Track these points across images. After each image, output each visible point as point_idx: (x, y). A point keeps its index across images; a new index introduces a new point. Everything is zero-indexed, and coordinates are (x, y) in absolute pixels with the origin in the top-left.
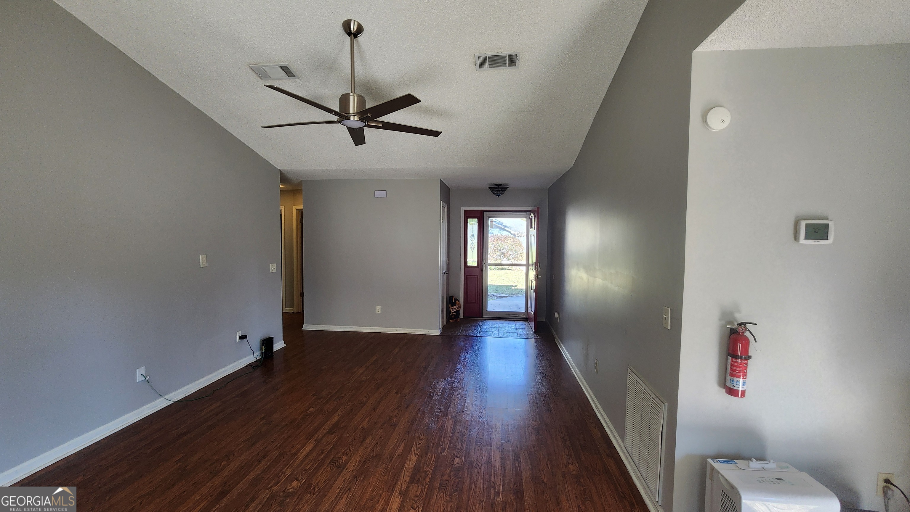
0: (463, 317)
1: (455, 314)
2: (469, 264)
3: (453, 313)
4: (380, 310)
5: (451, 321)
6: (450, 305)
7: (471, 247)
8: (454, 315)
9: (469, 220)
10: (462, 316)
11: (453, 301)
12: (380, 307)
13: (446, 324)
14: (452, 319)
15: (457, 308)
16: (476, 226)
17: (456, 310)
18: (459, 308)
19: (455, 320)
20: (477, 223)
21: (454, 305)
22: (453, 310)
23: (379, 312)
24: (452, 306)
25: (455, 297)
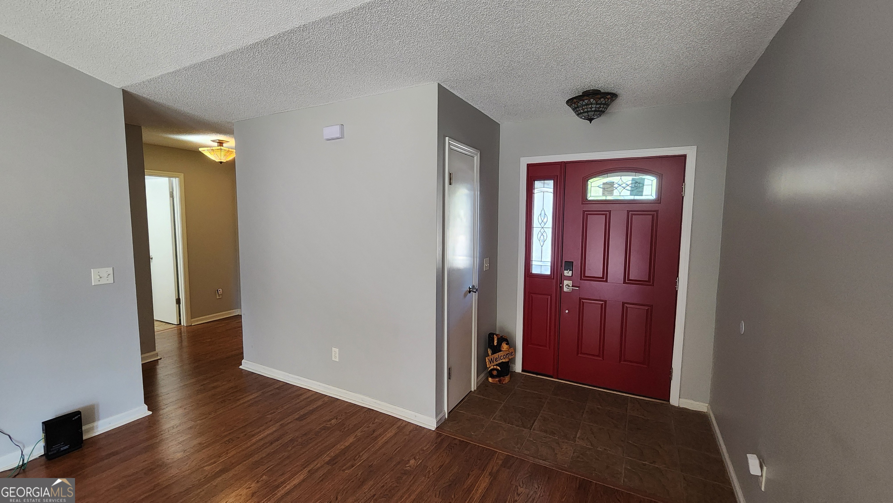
0: (520, 372)
1: (498, 368)
2: (535, 271)
3: (495, 367)
4: (337, 355)
5: (490, 380)
6: (489, 350)
7: (539, 237)
8: (497, 370)
9: (538, 184)
10: (518, 367)
11: (495, 344)
12: (337, 350)
13: (475, 389)
14: (492, 376)
15: (504, 356)
16: (552, 195)
17: (501, 361)
18: (511, 354)
19: (498, 380)
20: (552, 189)
21: (496, 349)
22: (496, 360)
23: (337, 360)
24: (493, 353)
25: (501, 337)
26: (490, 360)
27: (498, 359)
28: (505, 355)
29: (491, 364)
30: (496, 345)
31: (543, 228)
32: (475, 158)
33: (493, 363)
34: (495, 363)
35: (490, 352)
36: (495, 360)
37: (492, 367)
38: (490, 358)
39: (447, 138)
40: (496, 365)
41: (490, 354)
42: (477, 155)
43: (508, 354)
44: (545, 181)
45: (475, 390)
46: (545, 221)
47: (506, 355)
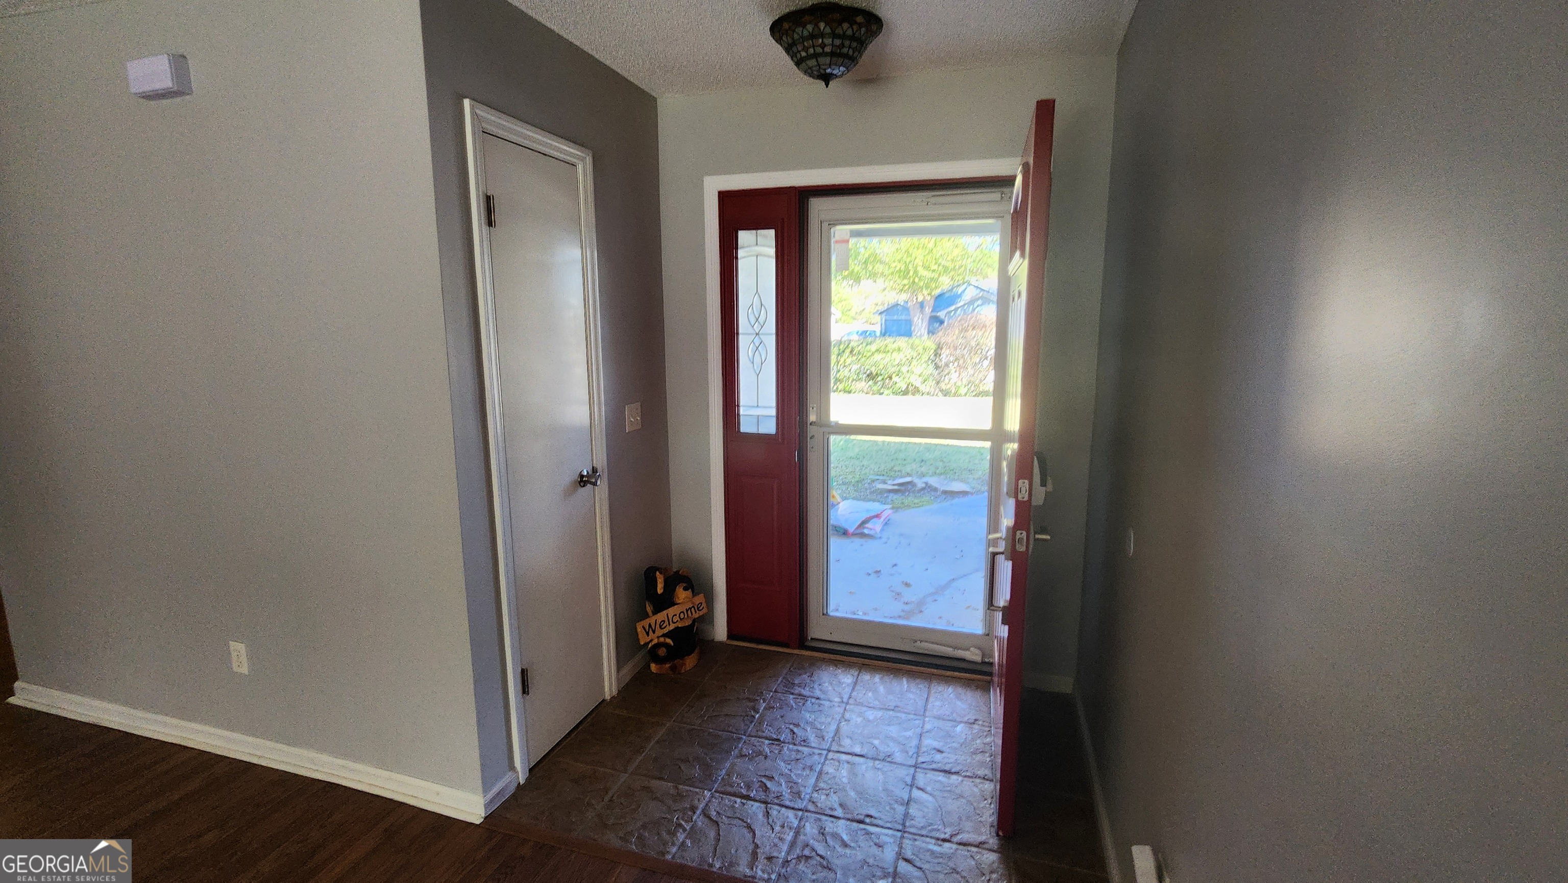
0: (725, 639)
1: (669, 641)
2: (746, 427)
3: (662, 639)
4: (244, 659)
5: (653, 667)
6: (647, 605)
7: (750, 356)
8: (665, 645)
9: (745, 237)
10: (720, 630)
11: (660, 591)
12: (243, 647)
13: (615, 692)
14: (658, 660)
15: (682, 614)
16: (773, 262)
17: (672, 627)
18: (698, 608)
19: (670, 667)
20: (774, 250)
21: (664, 602)
22: (660, 627)
23: (245, 670)
24: (656, 611)
25: (676, 572)
26: (647, 628)
27: (666, 620)
28: (683, 612)
29: (648, 635)
30: (662, 594)
31: (757, 334)
32: (580, 168)
33: (654, 632)
34: (659, 632)
35: (649, 609)
36: (658, 626)
37: (655, 641)
38: (646, 623)
39: (467, 103)
40: (664, 635)
41: (650, 614)
42: (583, 160)
43: (690, 609)
44: (759, 231)
45: (613, 698)
46: (762, 319)
47: (687, 611)
